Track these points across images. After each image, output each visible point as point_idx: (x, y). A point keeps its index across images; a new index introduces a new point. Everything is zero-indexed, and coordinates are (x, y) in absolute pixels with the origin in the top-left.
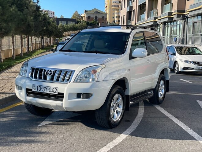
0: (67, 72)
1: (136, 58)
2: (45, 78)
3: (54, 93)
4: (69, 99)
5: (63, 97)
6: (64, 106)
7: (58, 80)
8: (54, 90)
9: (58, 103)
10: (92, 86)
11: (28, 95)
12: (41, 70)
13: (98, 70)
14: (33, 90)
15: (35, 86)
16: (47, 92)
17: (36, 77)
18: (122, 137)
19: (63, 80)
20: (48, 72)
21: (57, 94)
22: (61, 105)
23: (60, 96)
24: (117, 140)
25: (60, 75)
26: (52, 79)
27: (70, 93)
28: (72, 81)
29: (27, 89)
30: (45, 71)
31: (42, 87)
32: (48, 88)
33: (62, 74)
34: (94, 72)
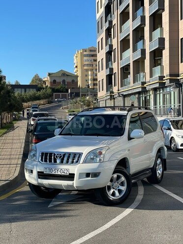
0: (75, 154)
1: (134, 138)
2: (55, 161)
3: (65, 174)
4: (79, 179)
5: (74, 177)
6: (75, 185)
7: (67, 162)
8: (66, 171)
9: (69, 183)
10: (99, 166)
11: (39, 178)
12: (51, 154)
13: (103, 152)
14: (45, 173)
15: (46, 169)
16: (58, 174)
17: (46, 161)
18: (128, 211)
19: (73, 162)
20: (58, 156)
21: (68, 174)
22: (72, 184)
23: (71, 177)
25: (69, 157)
26: (62, 162)
27: (80, 174)
28: (81, 162)
29: (38, 172)
30: (55, 154)
31: (53, 169)
32: (60, 170)
33: (72, 156)
34: (100, 153)
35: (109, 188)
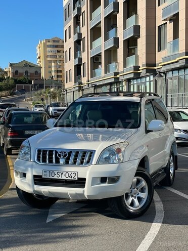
0: (85, 152)
2: (57, 161)
3: (72, 179)
4: (92, 185)
5: (85, 183)
6: (86, 194)
7: (75, 162)
8: (73, 175)
9: (79, 190)
11: (36, 184)
12: (51, 152)
14: (43, 177)
15: (46, 172)
16: (63, 178)
17: (44, 161)
19: (82, 163)
20: (61, 154)
21: (77, 179)
22: (82, 192)
23: (81, 182)
25: (76, 156)
26: (67, 162)
27: (93, 178)
28: (93, 163)
29: (35, 176)
30: (56, 152)
31: (56, 173)
32: (64, 173)
33: (80, 155)
34: (119, 151)
35: (127, 196)
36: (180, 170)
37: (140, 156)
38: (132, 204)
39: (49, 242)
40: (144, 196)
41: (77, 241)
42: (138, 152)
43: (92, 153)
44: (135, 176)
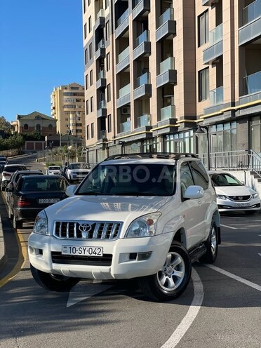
0: (111, 224)
1: (189, 199)
2: (79, 235)
3: (97, 255)
4: (119, 262)
5: (111, 260)
6: (112, 273)
7: (99, 236)
8: (97, 251)
9: (104, 269)
10: (150, 242)
11: (54, 262)
12: (72, 224)
14: (63, 253)
15: (66, 248)
16: (85, 255)
17: (64, 235)
19: (108, 237)
20: (84, 227)
21: (102, 255)
22: (108, 271)
23: (106, 259)
24: (191, 315)
25: (101, 228)
26: (90, 236)
27: (121, 254)
28: (121, 237)
29: (53, 253)
30: (78, 225)
31: (77, 248)
32: (87, 249)
33: (106, 228)
34: (150, 222)
35: (161, 275)
36: (223, 244)
37: (174, 228)
38: (167, 284)
39: (69, 330)
40: (180, 274)
41: (103, 327)
42: (173, 224)
43: (119, 225)
44: (170, 251)
